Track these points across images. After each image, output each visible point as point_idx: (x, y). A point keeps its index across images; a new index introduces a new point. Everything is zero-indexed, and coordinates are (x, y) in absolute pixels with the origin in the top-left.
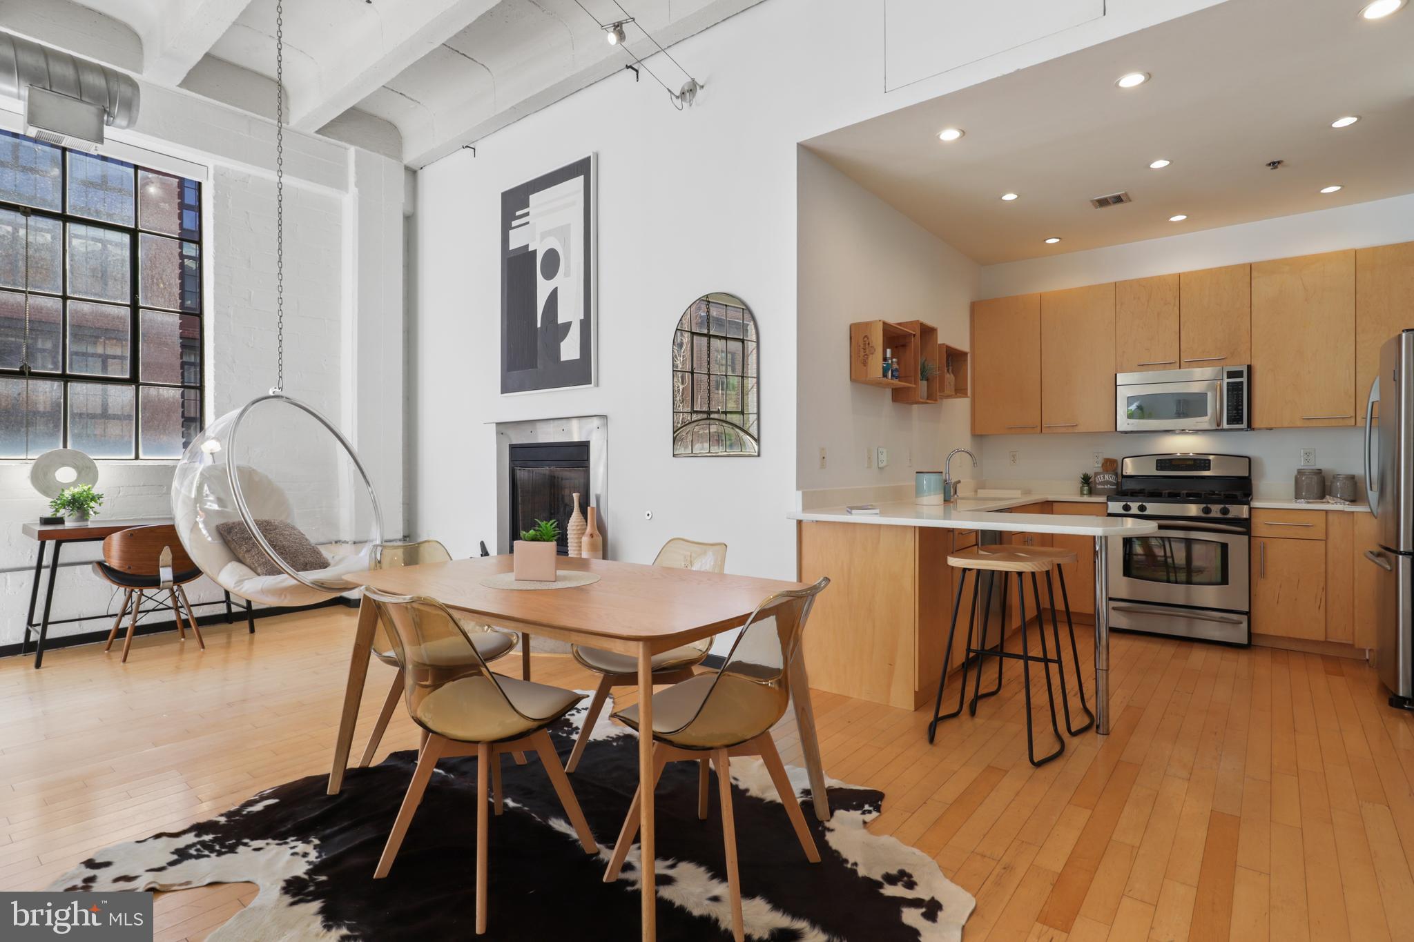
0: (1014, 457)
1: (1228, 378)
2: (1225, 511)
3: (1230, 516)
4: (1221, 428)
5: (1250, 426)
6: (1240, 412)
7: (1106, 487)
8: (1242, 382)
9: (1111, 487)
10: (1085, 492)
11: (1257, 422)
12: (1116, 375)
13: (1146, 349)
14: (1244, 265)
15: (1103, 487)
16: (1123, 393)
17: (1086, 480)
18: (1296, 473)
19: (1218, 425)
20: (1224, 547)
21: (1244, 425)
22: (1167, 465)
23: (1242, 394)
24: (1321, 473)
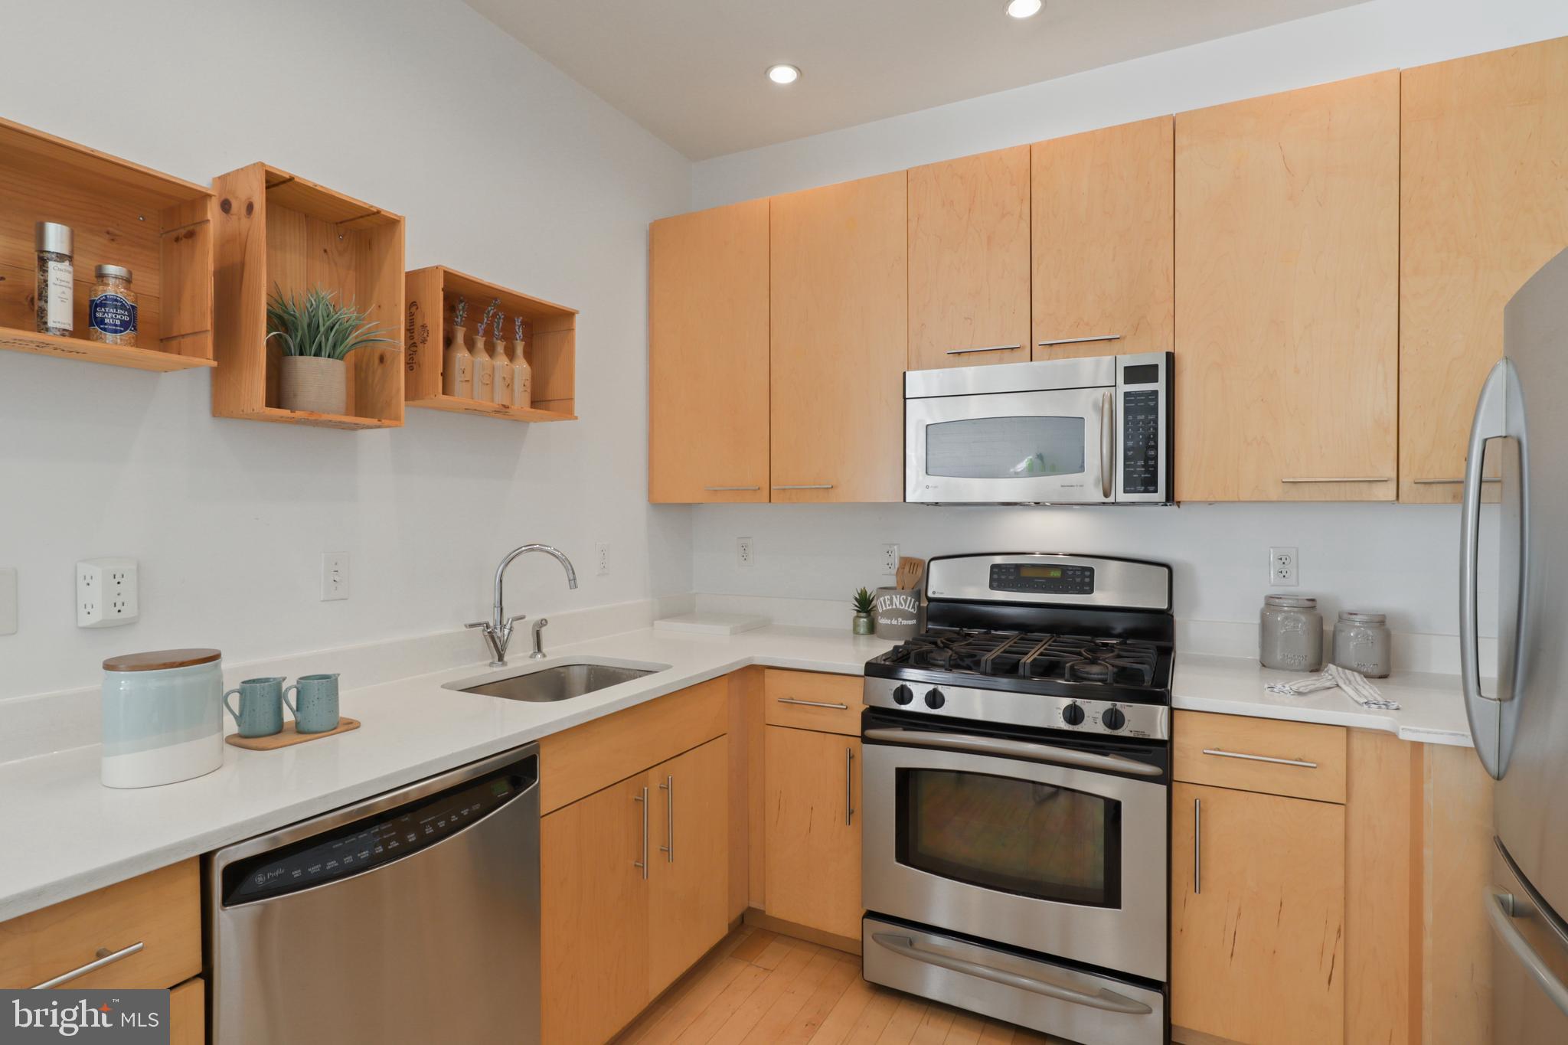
0: (744, 547)
1: (1127, 381)
2: (1114, 719)
3: (1123, 732)
4: (1111, 499)
5: (1170, 497)
6: (1151, 463)
7: (894, 622)
8: (1155, 393)
9: (905, 622)
10: (862, 630)
11: (1183, 491)
12: (904, 373)
13: (966, 318)
14: (1160, 119)
15: (889, 622)
16: (919, 415)
17: (865, 604)
18: (1262, 604)
19: (1106, 495)
20: (1113, 809)
21: (1161, 495)
22: (1011, 577)
23: (1156, 421)
24: (1314, 607)
